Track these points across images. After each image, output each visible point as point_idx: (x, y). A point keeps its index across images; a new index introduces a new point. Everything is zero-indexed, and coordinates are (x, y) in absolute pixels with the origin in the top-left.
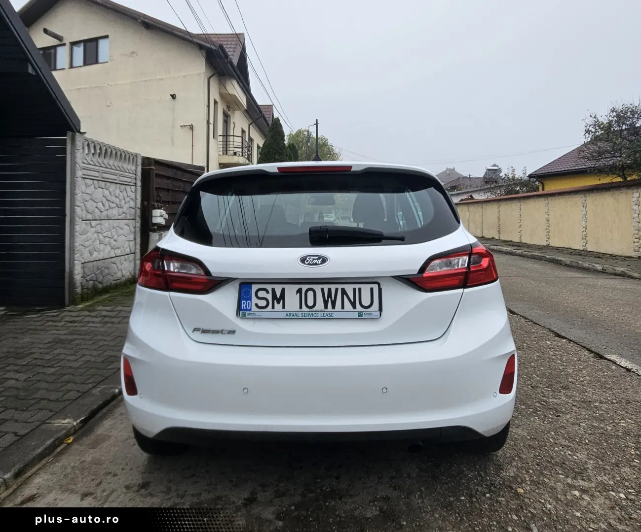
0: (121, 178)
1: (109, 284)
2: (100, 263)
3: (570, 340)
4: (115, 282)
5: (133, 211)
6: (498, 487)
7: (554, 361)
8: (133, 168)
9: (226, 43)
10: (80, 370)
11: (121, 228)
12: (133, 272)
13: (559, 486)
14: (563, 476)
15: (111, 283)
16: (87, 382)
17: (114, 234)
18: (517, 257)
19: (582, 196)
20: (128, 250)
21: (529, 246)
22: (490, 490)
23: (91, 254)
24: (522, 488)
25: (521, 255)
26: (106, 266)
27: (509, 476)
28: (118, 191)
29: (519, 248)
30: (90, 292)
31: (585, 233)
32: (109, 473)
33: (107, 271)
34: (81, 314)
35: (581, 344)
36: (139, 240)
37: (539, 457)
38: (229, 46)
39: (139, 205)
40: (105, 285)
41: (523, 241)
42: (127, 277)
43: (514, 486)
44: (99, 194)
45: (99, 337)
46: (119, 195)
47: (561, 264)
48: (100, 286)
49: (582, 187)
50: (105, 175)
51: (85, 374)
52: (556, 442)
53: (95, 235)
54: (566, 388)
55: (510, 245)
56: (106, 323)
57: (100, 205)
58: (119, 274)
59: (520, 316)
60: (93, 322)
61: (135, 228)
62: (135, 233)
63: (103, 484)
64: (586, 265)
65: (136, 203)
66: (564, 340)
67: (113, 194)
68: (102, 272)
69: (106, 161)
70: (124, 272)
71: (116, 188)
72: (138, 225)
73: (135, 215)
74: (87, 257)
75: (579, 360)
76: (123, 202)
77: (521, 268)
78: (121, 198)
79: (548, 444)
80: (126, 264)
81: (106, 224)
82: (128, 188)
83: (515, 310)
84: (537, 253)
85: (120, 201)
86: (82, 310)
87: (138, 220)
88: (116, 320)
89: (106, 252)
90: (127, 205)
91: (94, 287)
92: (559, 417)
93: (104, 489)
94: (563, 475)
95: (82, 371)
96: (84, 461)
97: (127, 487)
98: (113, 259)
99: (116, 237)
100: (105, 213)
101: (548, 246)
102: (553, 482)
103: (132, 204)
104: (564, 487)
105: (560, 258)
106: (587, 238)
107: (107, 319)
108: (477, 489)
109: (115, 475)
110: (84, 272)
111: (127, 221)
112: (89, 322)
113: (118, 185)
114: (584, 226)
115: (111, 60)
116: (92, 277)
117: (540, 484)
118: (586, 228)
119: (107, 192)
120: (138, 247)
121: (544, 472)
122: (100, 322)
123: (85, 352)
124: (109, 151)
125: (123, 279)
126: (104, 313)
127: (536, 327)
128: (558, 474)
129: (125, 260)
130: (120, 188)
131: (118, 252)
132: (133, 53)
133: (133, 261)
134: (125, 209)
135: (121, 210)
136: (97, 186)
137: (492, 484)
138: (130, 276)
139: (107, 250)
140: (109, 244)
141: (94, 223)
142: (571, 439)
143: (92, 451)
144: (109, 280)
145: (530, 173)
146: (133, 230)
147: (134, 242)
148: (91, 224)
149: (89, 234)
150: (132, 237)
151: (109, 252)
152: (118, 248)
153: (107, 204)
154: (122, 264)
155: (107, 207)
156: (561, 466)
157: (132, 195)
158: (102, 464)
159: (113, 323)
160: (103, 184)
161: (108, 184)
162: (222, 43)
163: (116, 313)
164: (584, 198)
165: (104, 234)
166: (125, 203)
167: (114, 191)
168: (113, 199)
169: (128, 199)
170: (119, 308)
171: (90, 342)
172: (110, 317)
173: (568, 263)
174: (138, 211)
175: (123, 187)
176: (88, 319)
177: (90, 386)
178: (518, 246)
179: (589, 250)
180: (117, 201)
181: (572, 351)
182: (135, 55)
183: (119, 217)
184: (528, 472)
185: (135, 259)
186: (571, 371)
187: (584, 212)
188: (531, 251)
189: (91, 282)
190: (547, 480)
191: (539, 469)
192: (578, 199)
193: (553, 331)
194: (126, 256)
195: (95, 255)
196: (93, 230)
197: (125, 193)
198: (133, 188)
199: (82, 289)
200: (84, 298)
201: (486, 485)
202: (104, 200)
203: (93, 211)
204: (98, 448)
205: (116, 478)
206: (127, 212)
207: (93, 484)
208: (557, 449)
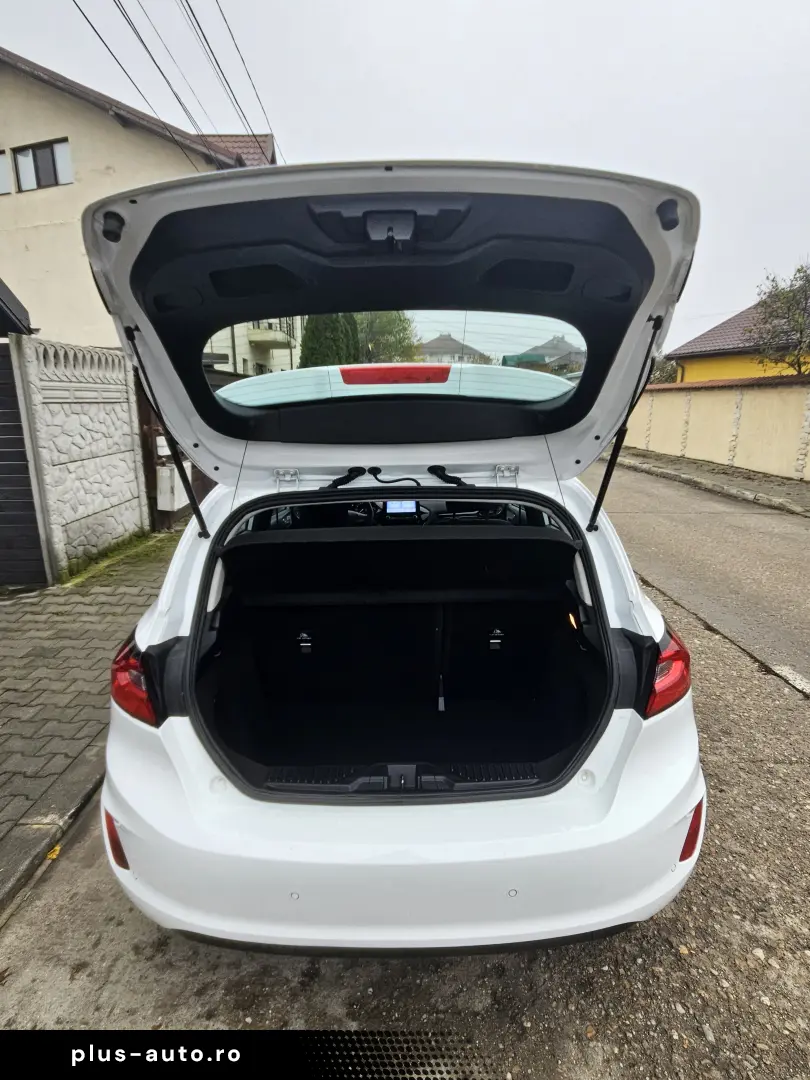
0: (105, 395)
1: (106, 545)
2: (90, 519)
3: (726, 637)
4: (115, 541)
5: (129, 439)
6: (652, 941)
7: (707, 677)
8: (121, 376)
9: (245, 151)
10: (68, 711)
11: (115, 467)
12: (139, 523)
13: (736, 939)
14: (739, 917)
15: (110, 544)
16: (78, 736)
17: (104, 476)
18: (643, 474)
19: (738, 392)
20: (128, 496)
21: (659, 457)
22: (642, 947)
23: (75, 509)
24: (686, 945)
25: (648, 472)
26: (99, 522)
27: (666, 919)
28: (102, 415)
29: (646, 460)
30: (80, 561)
31: (734, 443)
32: (112, 919)
33: (101, 528)
34: (72, 601)
35: (741, 644)
36: (142, 479)
37: (703, 878)
38: (251, 157)
39: (136, 429)
40: (101, 548)
41: (651, 449)
42: (131, 531)
43: (674, 940)
44: (73, 423)
45: (96, 643)
46: (104, 419)
47: (700, 489)
48: (94, 550)
49: (740, 380)
50: (78, 394)
51: (76, 719)
52: (724, 845)
53: (77, 483)
54: (727, 733)
55: (633, 455)
56: (104, 614)
57: (78, 440)
58: (120, 530)
59: (657, 589)
60: (88, 614)
61: (135, 462)
62: (135, 470)
63: (102, 941)
64: (734, 491)
65: (131, 427)
66: (717, 637)
67: (95, 420)
68: (94, 532)
69: (77, 373)
70: (127, 525)
71: (99, 410)
72: (139, 458)
73: (133, 444)
74: (69, 515)
75: (740, 677)
76: (113, 429)
77: (649, 495)
78: (109, 422)
79: (713, 849)
80: (128, 514)
81: (90, 464)
82: (117, 407)
83: (649, 579)
84: (669, 471)
85: (108, 427)
86: (72, 593)
87: (139, 451)
88: (119, 610)
89: (97, 503)
90: (120, 432)
91: (86, 553)
92: (723, 793)
93: (104, 956)
94: (738, 914)
95: (71, 712)
96: (76, 894)
97: (137, 949)
98: (108, 512)
99: (108, 481)
100: (87, 449)
101: (683, 457)
102: (726, 930)
103: (126, 429)
104: (742, 940)
105: (699, 480)
106: (737, 450)
107: (106, 609)
108: (624, 948)
109: (120, 923)
110: (68, 536)
111: (121, 456)
112: (81, 614)
113: (101, 405)
114: (734, 433)
115: (79, 180)
116: (81, 541)
117: (710, 935)
118: (736, 436)
119: (85, 419)
120: (143, 488)
121: (712, 908)
122: (97, 614)
123: (76, 673)
124: (80, 356)
125: (127, 535)
126: (103, 599)
127: (679, 610)
128: (731, 912)
129: (126, 509)
130: (104, 409)
131: (115, 500)
132: (108, 168)
133: (138, 509)
134: (116, 439)
135: (110, 441)
136: (69, 412)
137: (644, 937)
138: (137, 529)
139: (97, 502)
140: (100, 491)
141: (72, 467)
142: (742, 838)
143: (87, 872)
144: (107, 540)
145: (667, 353)
146: (132, 465)
147: (135, 483)
148: (68, 469)
149: (68, 484)
150: (132, 476)
151: (102, 503)
152: (113, 495)
153: (88, 435)
154: (121, 515)
155: (89, 440)
156: (734, 896)
157: (125, 416)
158: (101, 900)
159: (114, 614)
160: (77, 408)
161: (86, 406)
162: (240, 151)
163: (118, 597)
164: (740, 397)
165: (91, 480)
166: (116, 429)
167: (96, 415)
168: (97, 426)
169: (118, 423)
170: (122, 589)
171: (83, 653)
172: (111, 604)
173: (710, 486)
174: (137, 439)
175: (108, 407)
176: (81, 608)
177: (84, 743)
178: (644, 456)
179: (736, 465)
180: (103, 428)
181: (729, 658)
182: (111, 171)
183: (110, 452)
184: (690, 909)
185: (140, 505)
186: (730, 698)
187: (738, 416)
188: (661, 465)
189: (81, 548)
190: (717, 927)
191: (704, 902)
192: (732, 397)
193: (700, 619)
194: (127, 504)
195: (82, 511)
196: (73, 476)
197: (113, 415)
198: (125, 406)
199: (69, 559)
200: (73, 572)
201: (636, 939)
202: (83, 431)
203: (69, 450)
204: (96, 865)
205: (121, 928)
206: (120, 442)
207: (88, 944)
208: (726, 860)
